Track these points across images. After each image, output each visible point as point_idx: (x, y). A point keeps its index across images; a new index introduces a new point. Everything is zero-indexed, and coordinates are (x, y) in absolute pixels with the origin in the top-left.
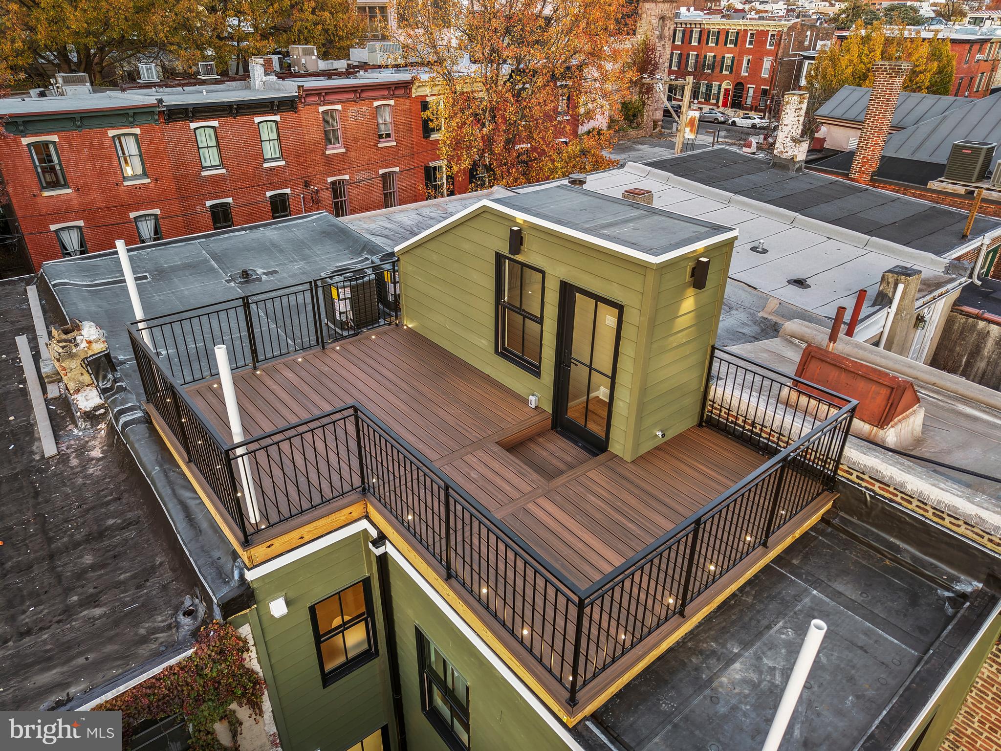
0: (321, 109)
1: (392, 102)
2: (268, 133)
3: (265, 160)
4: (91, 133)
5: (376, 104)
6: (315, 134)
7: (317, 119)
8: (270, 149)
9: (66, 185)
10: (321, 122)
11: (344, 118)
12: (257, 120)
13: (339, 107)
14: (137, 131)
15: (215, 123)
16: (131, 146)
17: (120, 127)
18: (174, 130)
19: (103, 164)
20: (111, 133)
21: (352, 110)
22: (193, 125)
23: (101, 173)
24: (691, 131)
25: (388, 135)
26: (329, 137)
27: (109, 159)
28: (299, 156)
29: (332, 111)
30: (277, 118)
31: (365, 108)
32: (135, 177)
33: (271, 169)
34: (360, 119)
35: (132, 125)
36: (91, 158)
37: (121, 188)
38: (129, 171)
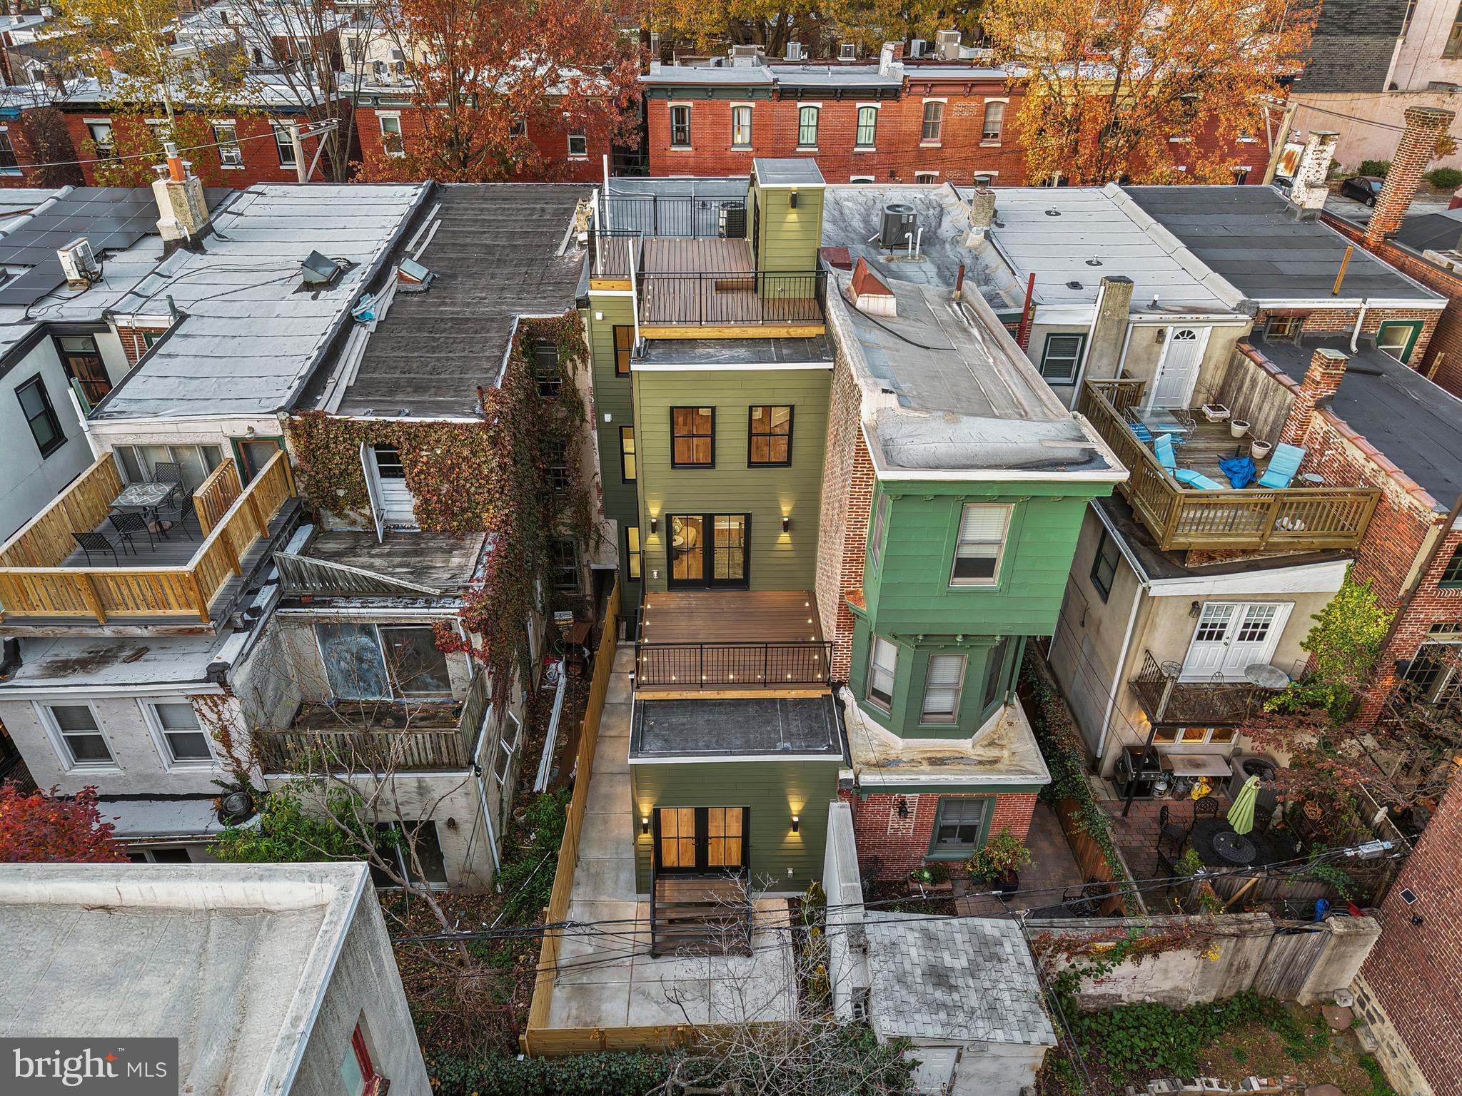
0: (925, 100)
1: (1007, 100)
2: (866, 119)
3: (857, 145)
4: (717, 103)
5: (987, 100)
6: (912, 124)
7: (919, 110)
8: (865, 135)
9: (689, 144)
10: (921, 114)
11: (948, 111)
12: (859, 105)
13: (945, 100)
14: (753, 105)
15: (819, 105)
16: (746, 118)
17: (740, 100)
18: (781, 109)
19: (719, 130)
20: (733, 104)
21: (959, 105)
22: (800, 105)
23: (717, 138)
24: (1286, 167)
25: (996, 135)
26: (926, 131)
27: (726, 126)
28: (891, 145)
29: (938, 104)
30: (878, 105)
31: (973, 104)
32: (743, 145)
33: (860, 154)
34: (966, 114)
35: (750, 99)
36: (713, 123)
37: (728, 153)
38: (738, 139)
